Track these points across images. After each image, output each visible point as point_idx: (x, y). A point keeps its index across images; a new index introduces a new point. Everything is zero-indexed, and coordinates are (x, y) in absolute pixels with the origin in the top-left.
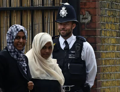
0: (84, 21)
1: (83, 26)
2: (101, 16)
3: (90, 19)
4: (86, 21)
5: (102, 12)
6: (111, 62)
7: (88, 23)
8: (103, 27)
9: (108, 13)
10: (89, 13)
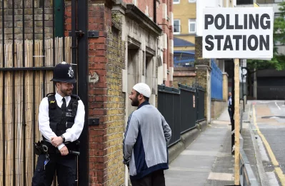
0: (92, 81)
1: (91, 86)
2: (108, 77)
3: (97, 79)
4: (94, 81)
5: (108, 73)
6: (115, 117)
7: (96, 83)
8: (109, 87)
9: (113, 75)
10: (97, 74)
